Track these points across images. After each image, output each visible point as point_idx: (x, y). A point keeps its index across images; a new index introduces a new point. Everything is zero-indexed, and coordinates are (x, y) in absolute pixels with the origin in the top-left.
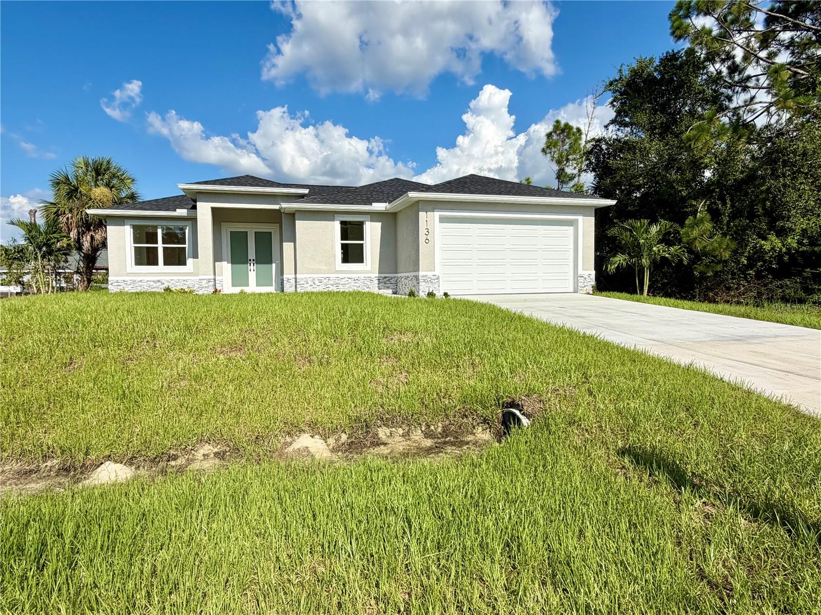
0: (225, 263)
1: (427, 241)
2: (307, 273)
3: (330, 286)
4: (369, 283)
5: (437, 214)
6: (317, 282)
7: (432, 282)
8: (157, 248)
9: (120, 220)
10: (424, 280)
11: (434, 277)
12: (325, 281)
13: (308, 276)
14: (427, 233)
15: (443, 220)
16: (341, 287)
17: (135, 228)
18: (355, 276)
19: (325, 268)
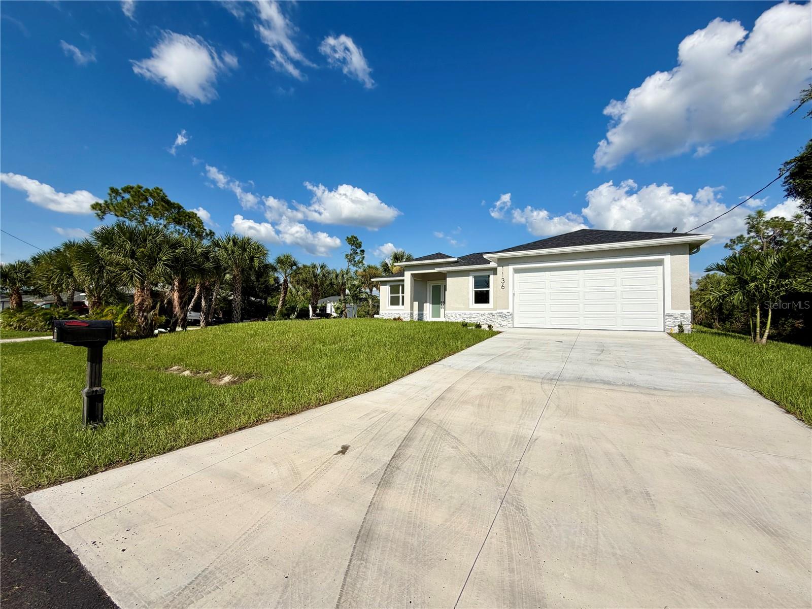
0: (428, 304)
1: (503, 288)
2: (452, 310)
3: (465, 318)
4: (491, 317)
5: (511, 268)
6: (458, 316)
7: (506, 317)
8: (399, 296)
9: (384, 283)
10: (500, 316)
11: (508, 314)
12: (463, 315)
13: (452, 312)
14: (503, 282)
15: (516, 271)
16: (472, 319)
17: (391, 286)
18: (482, 312)
19: (463, 307)
